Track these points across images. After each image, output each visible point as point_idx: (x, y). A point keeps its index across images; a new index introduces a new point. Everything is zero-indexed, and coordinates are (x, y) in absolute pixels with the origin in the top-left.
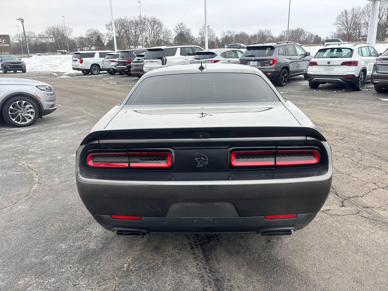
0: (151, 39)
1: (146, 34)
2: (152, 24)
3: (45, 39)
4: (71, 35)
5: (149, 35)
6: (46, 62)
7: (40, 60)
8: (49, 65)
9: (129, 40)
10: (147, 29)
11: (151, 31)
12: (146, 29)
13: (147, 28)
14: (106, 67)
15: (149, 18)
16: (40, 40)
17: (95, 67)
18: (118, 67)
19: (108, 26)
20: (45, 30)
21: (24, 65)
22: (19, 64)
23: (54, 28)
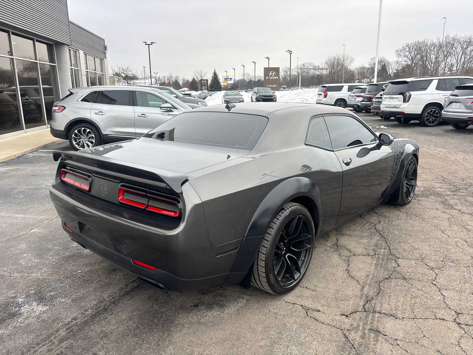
0: (458, 67)
1: (452, 60)
2: (465, 46)
3: (319, 70)
4: (352, 65)
5: (457, 62)
6: (299, 96)
7: (295, 93)
8: (301, 99)
9: (424, 68)
10: (456, 53)
11: (460, 56)
12: (454, 53)
13: (456, 51)
14: (351, 103)
15: (462, 37)
16: (314, 72)
17: (341, 103)
18: (362, 104)
19: (399, 52)
20: (326, 60)
21: (275, 98)
22: (271, 98)
23: (334, 59)
